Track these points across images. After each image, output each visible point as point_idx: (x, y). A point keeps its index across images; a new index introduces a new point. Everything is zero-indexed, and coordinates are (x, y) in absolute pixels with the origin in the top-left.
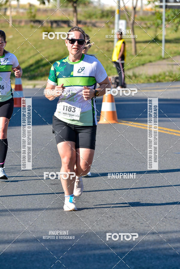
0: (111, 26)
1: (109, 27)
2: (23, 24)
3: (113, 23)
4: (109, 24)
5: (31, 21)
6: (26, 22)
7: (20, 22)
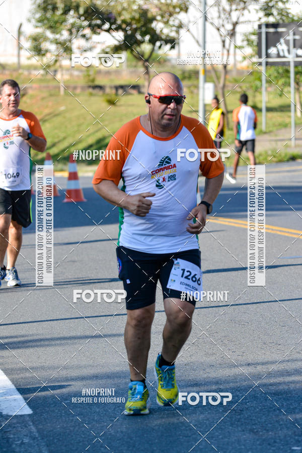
0: (195, 91)
1: (192, 92)
2: (78, 91)
3: (197, 87)
4: (192, 88)
5: (90, 87)
6: (83, 88)
7: (75, 88)
